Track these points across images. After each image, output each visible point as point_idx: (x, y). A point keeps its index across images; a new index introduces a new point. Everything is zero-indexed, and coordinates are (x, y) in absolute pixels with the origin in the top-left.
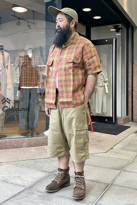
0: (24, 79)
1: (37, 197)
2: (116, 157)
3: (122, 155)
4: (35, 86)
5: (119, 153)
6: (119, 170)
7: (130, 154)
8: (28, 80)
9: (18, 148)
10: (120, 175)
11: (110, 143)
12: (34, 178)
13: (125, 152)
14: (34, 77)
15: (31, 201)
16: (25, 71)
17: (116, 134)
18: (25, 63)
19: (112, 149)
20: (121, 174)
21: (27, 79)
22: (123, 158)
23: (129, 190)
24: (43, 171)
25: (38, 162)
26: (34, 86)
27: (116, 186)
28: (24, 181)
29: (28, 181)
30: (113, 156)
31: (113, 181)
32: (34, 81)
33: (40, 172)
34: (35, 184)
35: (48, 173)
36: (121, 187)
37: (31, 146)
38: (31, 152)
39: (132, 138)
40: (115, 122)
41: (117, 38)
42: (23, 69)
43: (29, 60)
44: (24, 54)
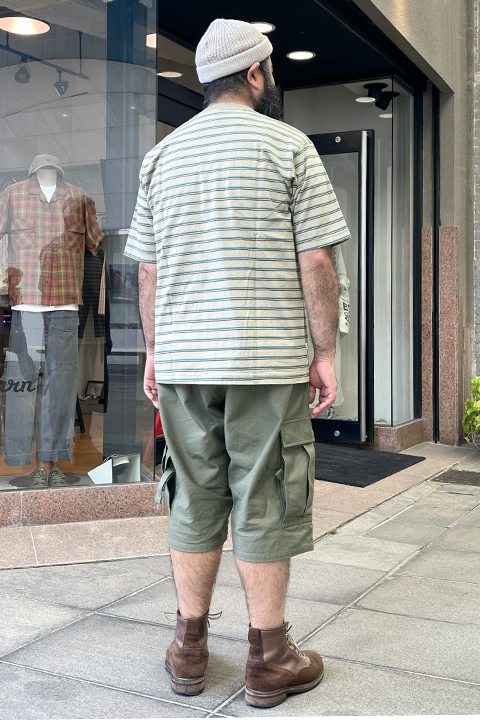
0: (26, 276)
2: (339, 562)
3: (363, 554)
4: (63, 301)
5: (355, 550)
6: (337, 603)
7: (396, 551)
8: (38, 280)
10: (337, 621)
11: (331, 513)
14: (62, 271)
16: (28, 248)
17: (362, 483)
18: (30, 221)
19: (333, 533)
20: (341, 618)
21: (34, 276)
22: (363, 565)
24: (65, 606)
26: (60, 305)
30: (329, 559)
31: (306, 639)
32: (59, 286)
37: (40, 521)
38: (36, 540)
39: (417, 499)
40: (367, 440)
41: (373, 131)
42: (22, 241)
43: (44, 209)
44: (28, 188)
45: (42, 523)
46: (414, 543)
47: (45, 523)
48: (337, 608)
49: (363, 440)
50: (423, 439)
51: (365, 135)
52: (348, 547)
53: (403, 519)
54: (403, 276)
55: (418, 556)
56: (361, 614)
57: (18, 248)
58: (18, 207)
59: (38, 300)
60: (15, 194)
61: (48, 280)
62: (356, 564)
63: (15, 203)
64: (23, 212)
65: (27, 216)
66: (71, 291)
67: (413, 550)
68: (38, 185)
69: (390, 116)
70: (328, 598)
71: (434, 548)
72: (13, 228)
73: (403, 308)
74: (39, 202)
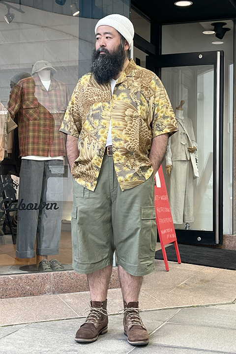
0: (34, 137)
4: (57, 154)
8: (41, 140)
9: (33, 295)
16: (35, 119)
18: (36, 103)
21: (39, 137)
26: (55, 156)
32: (54, 144)
37: (62, 291)
38: (67, 302)
42: (31, 115)
43: (44, 95)
45: (64, 293)
57: (28, 120)
58: (28, 94)
60: (26, 85)
63: (26, 91)
64: (31, 97)
68: (40, 80)
72: (25, 107)
74: (41, 91)
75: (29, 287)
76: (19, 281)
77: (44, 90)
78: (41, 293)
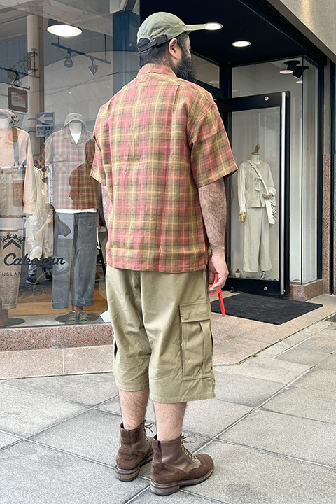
0: (63, 190)
1: (37, 459)
2: (256, 377)
3: (272, 372)
4: (86, 206)
5: (268, 368)
6: (249, 406)
7: (294, 370)
9: (39, 349)
10: (247, 419)
11: (255, 342)
12: (49, 417)
13: (282, 364)
14: (85, 187)
15: (21, 466)
16: (64, 173)
17: (279, 322)
18: (65, 156)
19: (254, 356)
20: (251, 416)
21: (67, 190)
22: (271, 379)
23: (253, 453)
24: (76, 403)
25: (73, 381)
26: (84, 209)
27: (225, 442)
28: (25, 423)
29: (33, 424)
30: (249, 374)
31: (225, 431)
32: (83, 197)
33: (68, 405)
34: (47, 430)
35: (84, 407)
36: (236, 446)
37: (69, 345)
38: (65, 358)
39: (313, 333)
40: (285, 293)
41: (290, 93)
42: (60, 169)
43: (73, 148)
44: (63, 135)
45: (70, 347)
46: (307, 364)
47: (72, 346)
48: (249, 409)
49: (283, 293)
50: (322, 292)
51: (284, 95)
52: (263, 366)
53: (303, 347)
54: (311, 186)
55: (308, 373)
56: (265, 413)
57: (58, 173)
58: (57, 147)
59: (71, 206)
60: (55, 138)
61: (77, 193)
62: (266, 378)
63: (55, 144)
64: (60, 150)
65: (63, 152)
66: (91, 200)
67: (306, 369)
68: (70, 133)
69: (301, 82)
70: (245, 402)
71: (320, 368)
72: (54, 161)
73: (311, 207)
74: (70, 144)
75: (33, 341)
76: (24, 335)
77: (74, 143)
78: (46, 347)
